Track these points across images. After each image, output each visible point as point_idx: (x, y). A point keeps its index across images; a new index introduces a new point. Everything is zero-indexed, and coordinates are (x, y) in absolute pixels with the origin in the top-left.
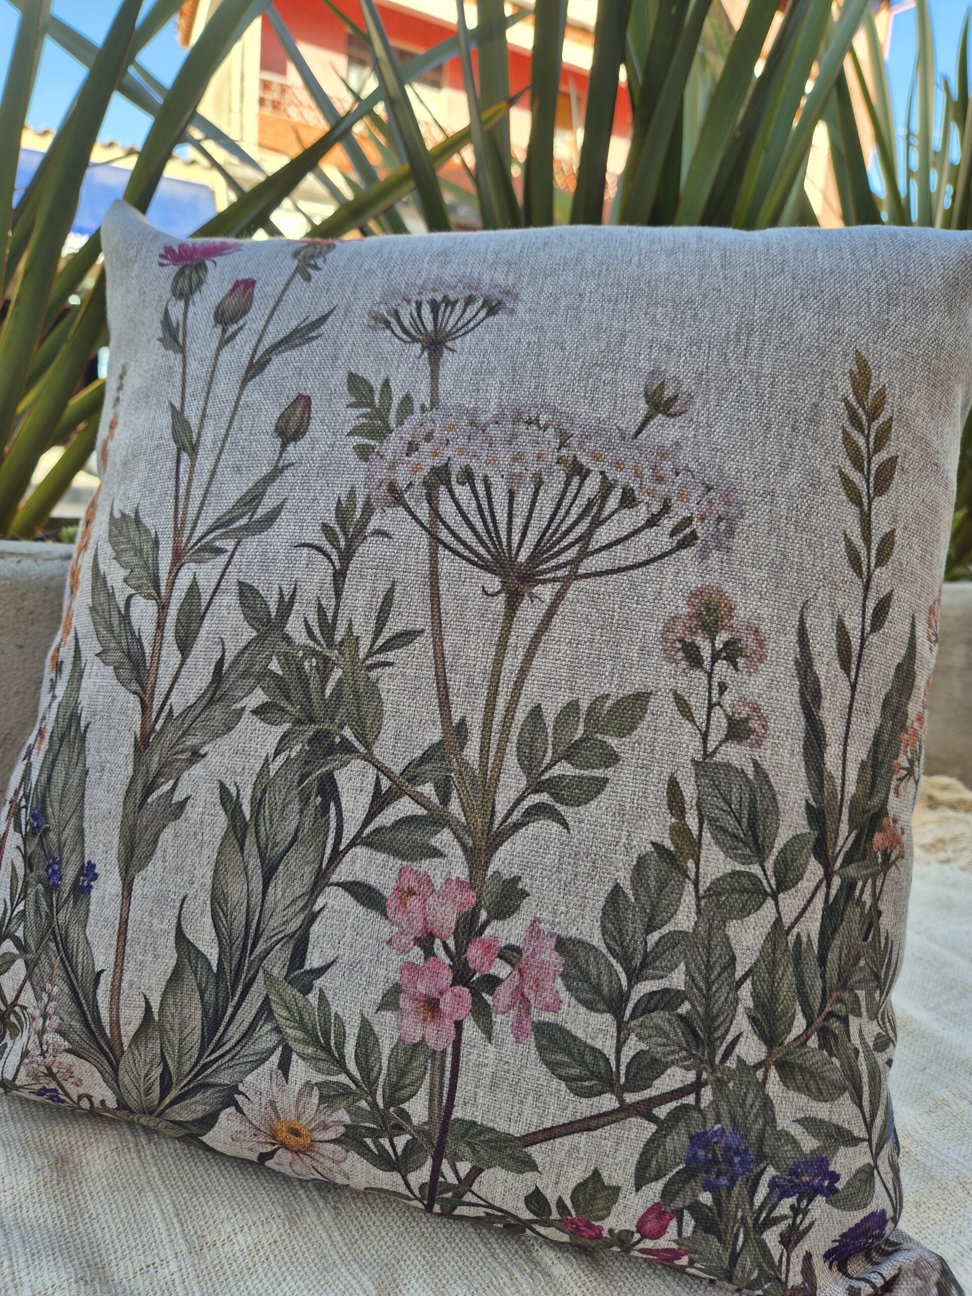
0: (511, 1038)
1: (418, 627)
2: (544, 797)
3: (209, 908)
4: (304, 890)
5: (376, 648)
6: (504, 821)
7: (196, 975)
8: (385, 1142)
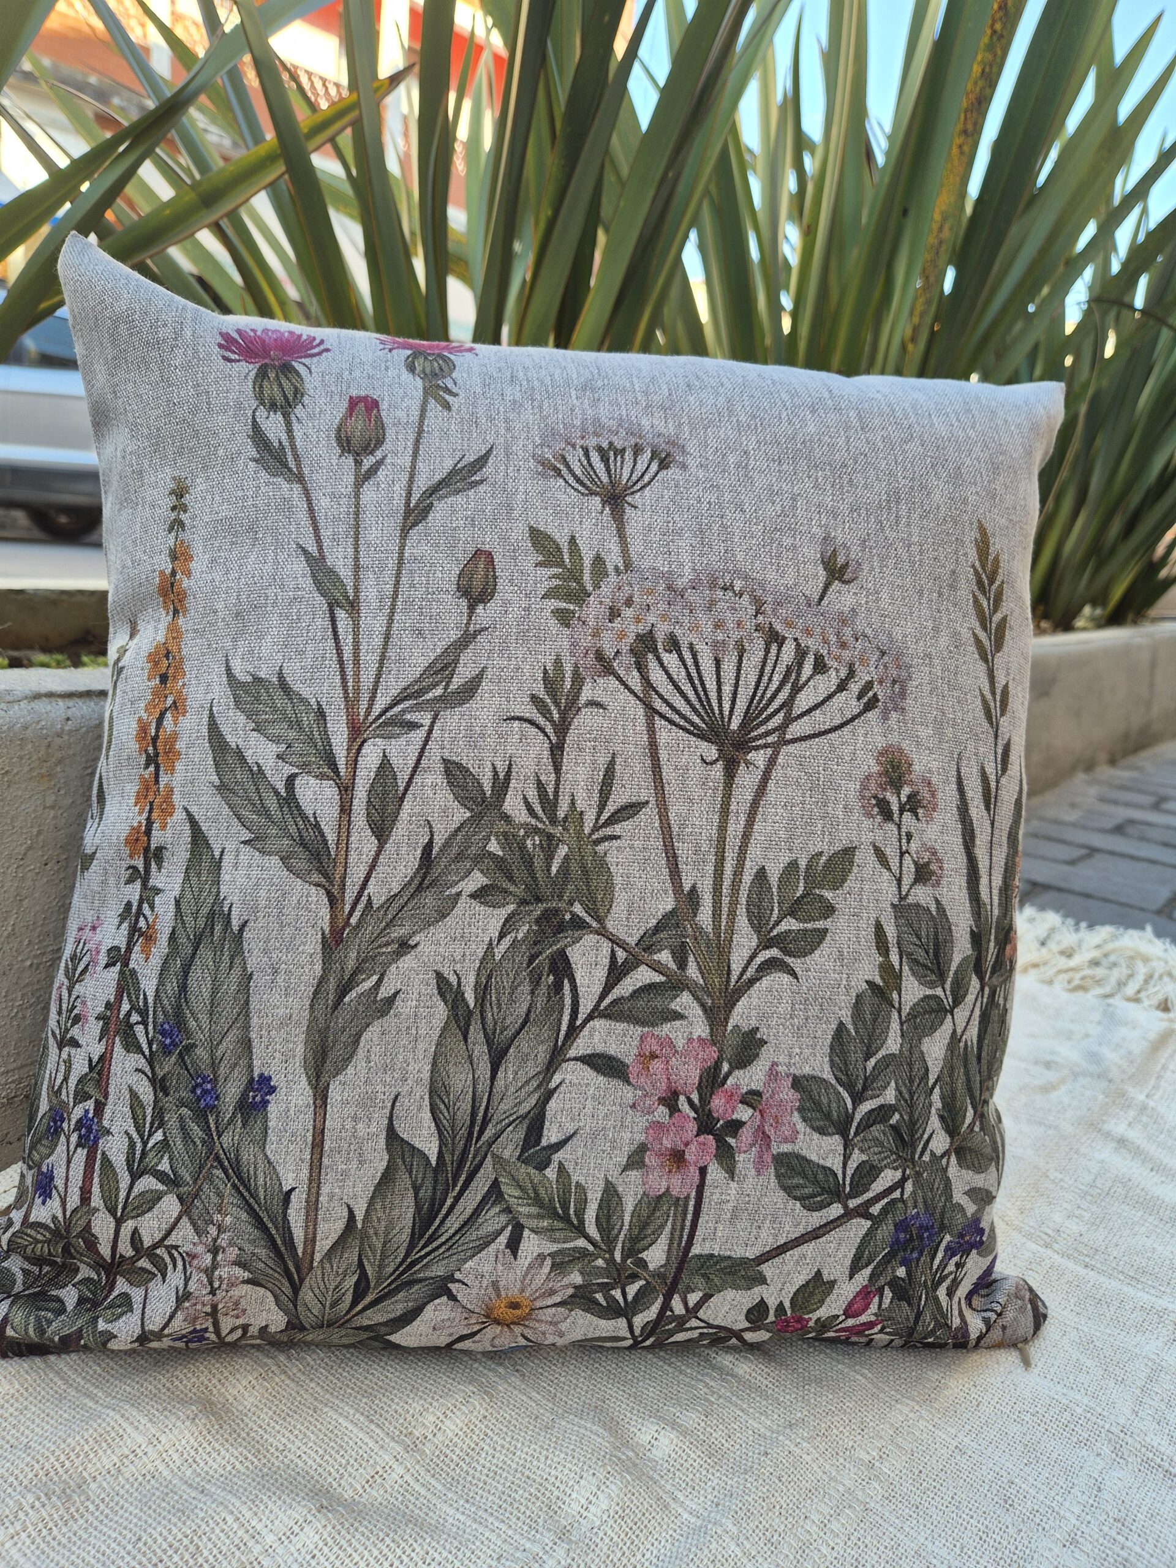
0: (753, 1172)
1: (643, 799)
2: (774, 952)
3: (427, 1102)
4: (539, 1069)
5: (601, 822)
6: (740, 979)
7: (410, 1173)
8: (617, 1294)
